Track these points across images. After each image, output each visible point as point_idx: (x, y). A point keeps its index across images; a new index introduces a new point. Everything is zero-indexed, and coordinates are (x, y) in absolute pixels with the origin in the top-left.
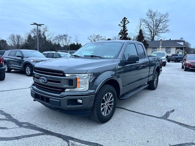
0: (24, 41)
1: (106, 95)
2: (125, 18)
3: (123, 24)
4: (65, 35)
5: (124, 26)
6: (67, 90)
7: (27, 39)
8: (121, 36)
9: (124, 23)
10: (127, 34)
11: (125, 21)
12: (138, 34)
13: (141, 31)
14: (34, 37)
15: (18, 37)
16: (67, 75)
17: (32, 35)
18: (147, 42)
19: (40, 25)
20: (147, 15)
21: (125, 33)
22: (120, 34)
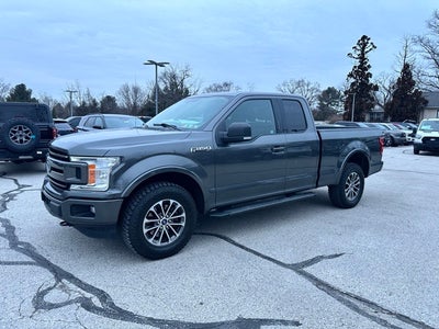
0: (145, 98)
1: (161, 203)
2: (364, 37)
3: (359, 52)
4: (226, 85)
5: (362, 58)
6: (73, 187)
7: (151, 93)
8: (353, 80)
9: (363, 48)
10: (370, 75)
11: (365, 45)
12: (399, 75)
13: (406, 66)
14: (166, 89)
15: (136, 90)
16: (73, 159)
17: (162, 86)
18: (423, 95)
19: (161, 65)
20: (430, 26)
21: (363, 73)
22: (351, 75)
